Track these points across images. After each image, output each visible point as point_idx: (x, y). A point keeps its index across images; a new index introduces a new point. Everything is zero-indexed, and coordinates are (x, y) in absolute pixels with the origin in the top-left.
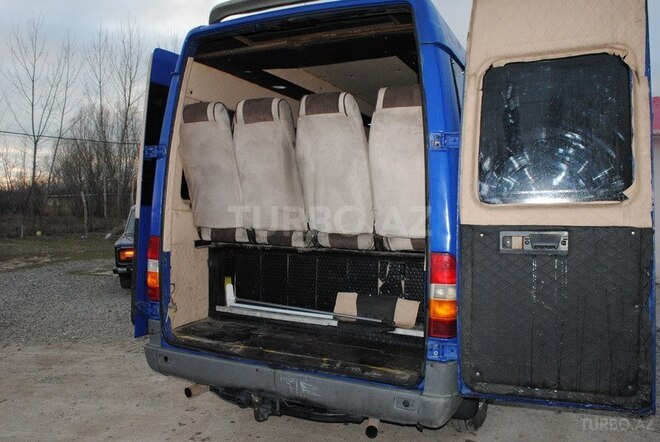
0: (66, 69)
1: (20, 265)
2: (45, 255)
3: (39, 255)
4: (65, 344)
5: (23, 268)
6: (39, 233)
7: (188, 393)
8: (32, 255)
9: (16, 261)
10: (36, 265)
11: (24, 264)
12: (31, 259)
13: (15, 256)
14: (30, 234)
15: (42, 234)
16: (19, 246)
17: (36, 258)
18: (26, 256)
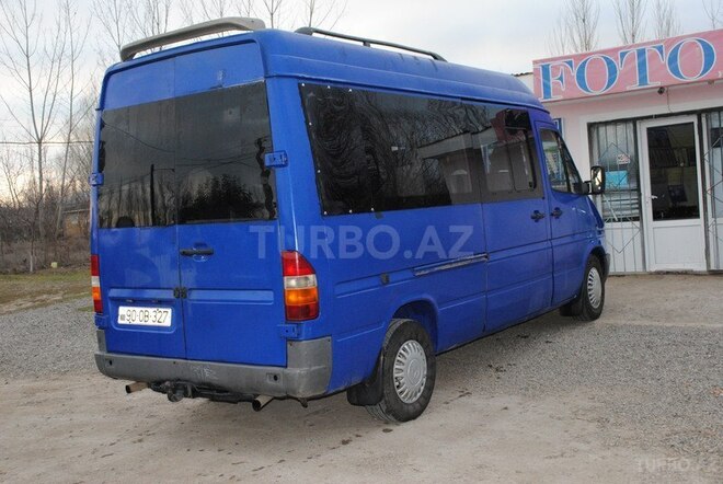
0: (68, 35)
1: (23, 306)
2: (56, 292)
3: (49, 293)
4: (53, 377)
5: (27, 308)
6: (54, 265)
7: (128, 390)
8: (40, 293)
9: (20, 301)
10: (44, 304)
11: (29, 304)
12: (38, 298)
13: (19, 296)
14: (43, 266)
15: (59, 265)
16: (27, 284)
17: (45, 296)
18: (33, 295)
